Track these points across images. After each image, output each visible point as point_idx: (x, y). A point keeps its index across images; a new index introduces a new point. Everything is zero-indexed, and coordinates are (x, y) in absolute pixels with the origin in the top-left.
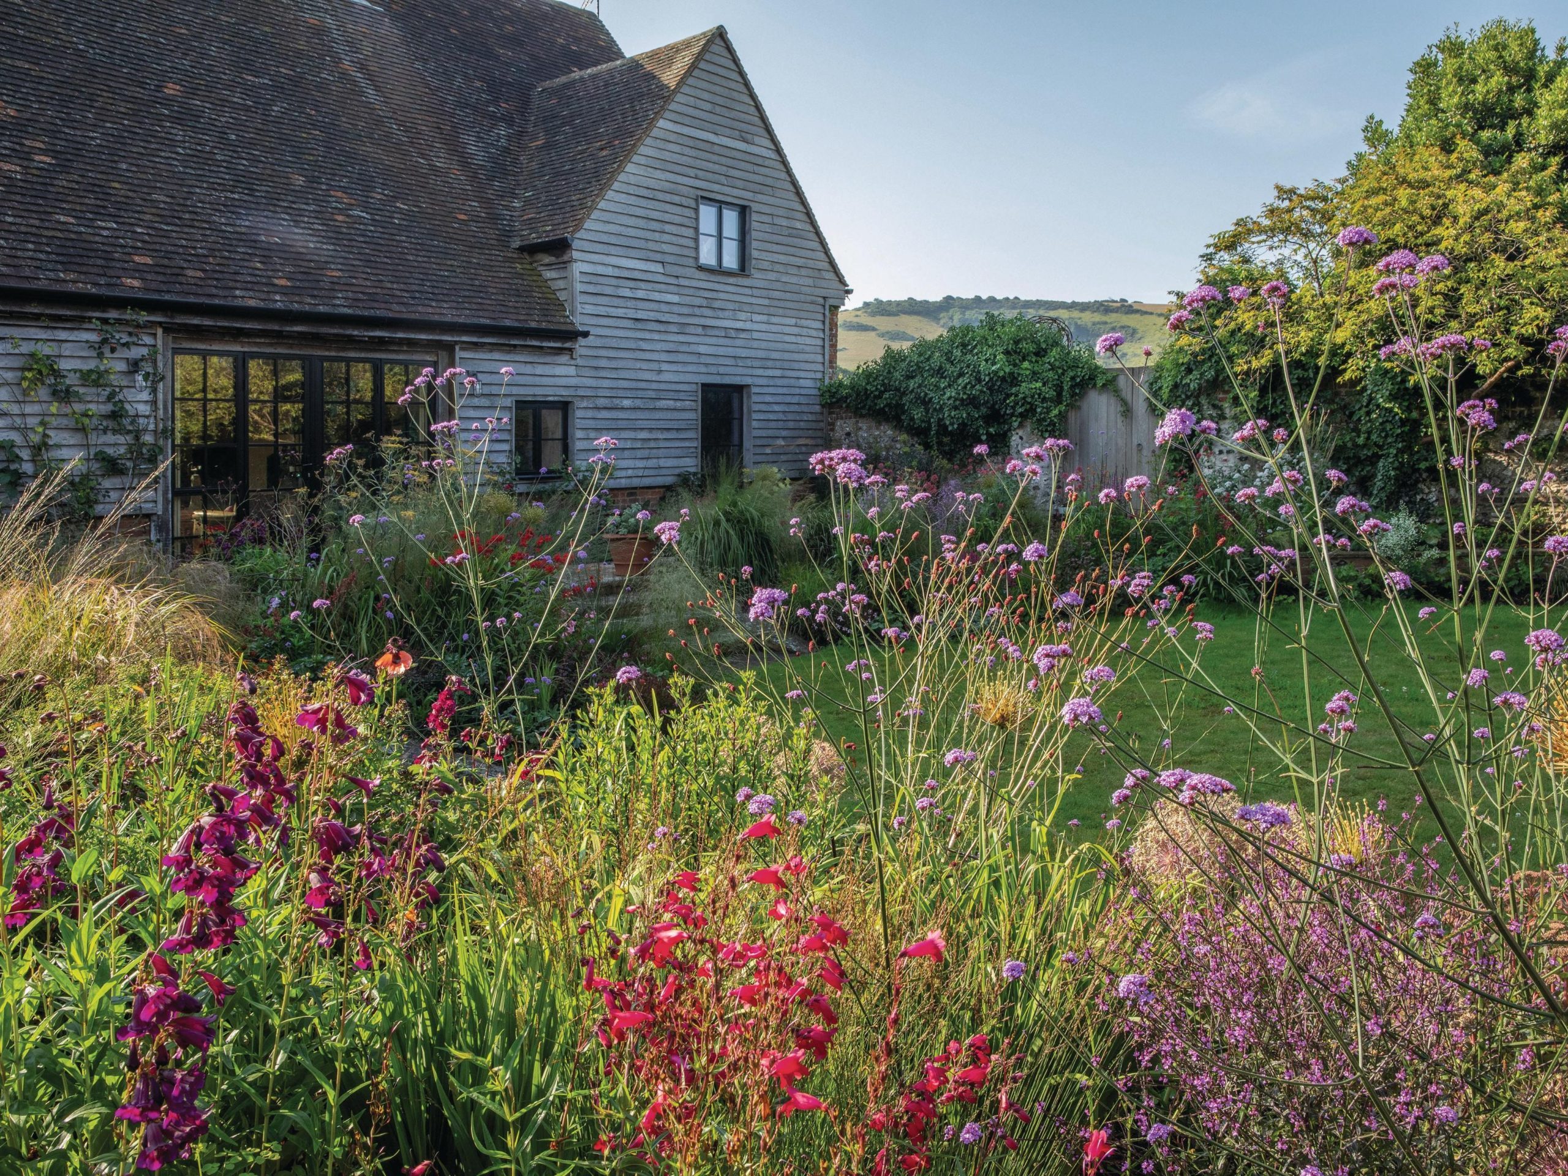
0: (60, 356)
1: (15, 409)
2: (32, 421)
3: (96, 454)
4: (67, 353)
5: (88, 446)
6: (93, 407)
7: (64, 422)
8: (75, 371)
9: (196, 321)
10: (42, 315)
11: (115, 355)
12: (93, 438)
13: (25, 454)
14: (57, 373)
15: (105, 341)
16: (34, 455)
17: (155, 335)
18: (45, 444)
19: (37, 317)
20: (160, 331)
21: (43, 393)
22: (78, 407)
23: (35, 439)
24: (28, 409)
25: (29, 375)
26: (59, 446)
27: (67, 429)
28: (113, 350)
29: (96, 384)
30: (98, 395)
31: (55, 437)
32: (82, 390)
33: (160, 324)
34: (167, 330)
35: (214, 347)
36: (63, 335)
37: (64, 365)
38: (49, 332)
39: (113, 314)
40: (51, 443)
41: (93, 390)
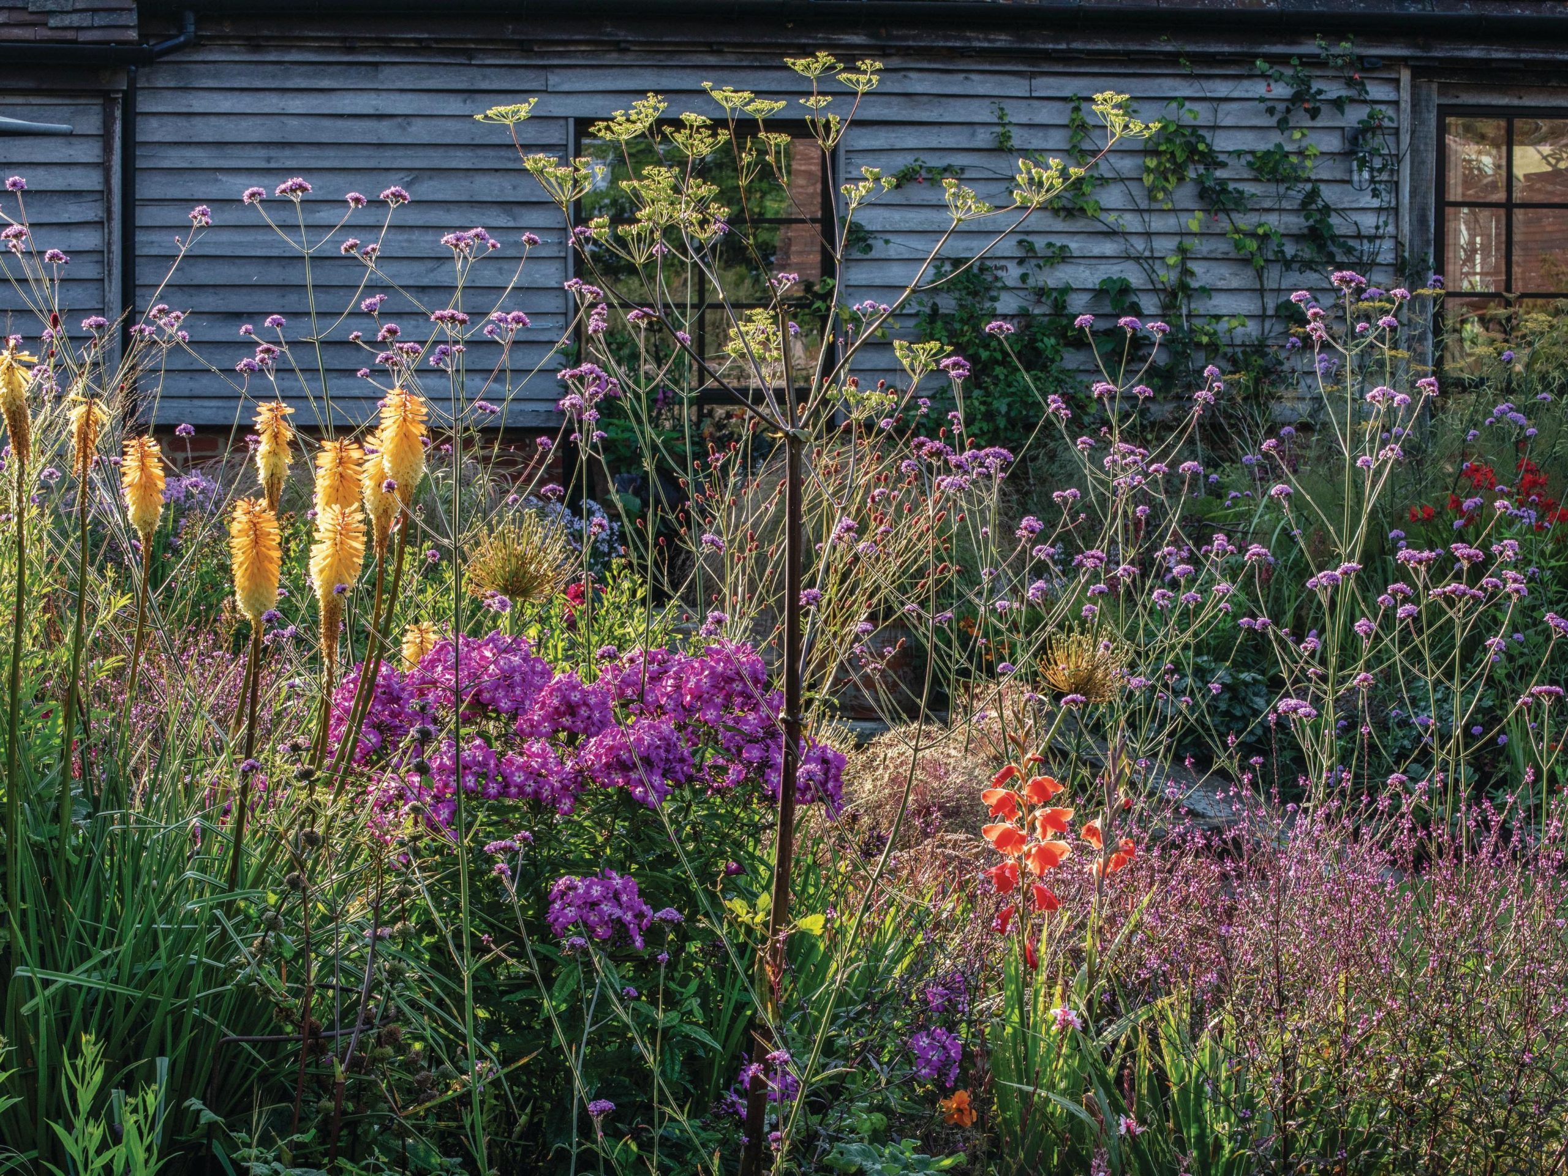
0: (1214, 128)
1: (1130, 222)
2: (1164, 246)
3: (1278, 308)
4: (1228, 121)
5: (1261, 291)
6: (1273, 221)
7: (1222, 247)
8: (1239, 154)
9: (1475, 53)
10: (1178, 54)
11: (1319, 123)
12: (1273, 277)
13: (1149, 304)
14: (1211, 160)
15: (1297, 99)
16: (1165, 307)
17: (1397, 81)
18: (1184, 287)
19: (1172, 59)
20: (1405, 76)
21: (1185, 196)
22: (1245, 221)
23: (1167, 277)
24: (1157, 223)
25: (1152, 163)
26: (1207, 292)
27: (1225, 259)
28: (1314, 113)
29: (1277, 179)
30: (1280, 198)
31: (1203, 274)
32: (1249, 188)
33: (1404, 60)
34: (1422, 71)
35: (1529, 101)
36: (1222, 89)
37: (1223, 143)
38: (1197, 84)
39: (1312, 47)
40: (1194, 284)
41: (1272, 188)
